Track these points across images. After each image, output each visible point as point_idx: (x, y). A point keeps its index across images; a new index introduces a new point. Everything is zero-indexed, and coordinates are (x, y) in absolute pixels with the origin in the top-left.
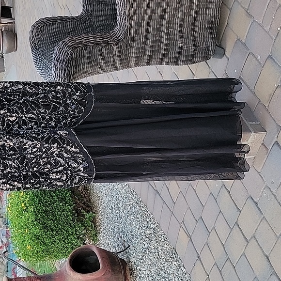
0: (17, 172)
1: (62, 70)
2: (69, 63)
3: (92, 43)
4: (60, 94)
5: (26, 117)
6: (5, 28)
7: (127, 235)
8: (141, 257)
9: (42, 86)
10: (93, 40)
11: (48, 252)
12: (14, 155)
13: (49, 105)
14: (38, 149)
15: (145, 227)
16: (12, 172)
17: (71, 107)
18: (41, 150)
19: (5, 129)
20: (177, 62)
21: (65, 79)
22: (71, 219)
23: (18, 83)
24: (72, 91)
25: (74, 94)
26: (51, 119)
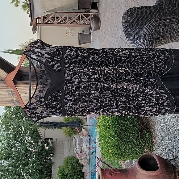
0: (124, 105)
1: (148, 40)
2: (153, 36)
3: (168, 23)
4: (152, 56)
5: (130, 70)
6: (93, 16)
7: (175, 149)
9: (141, 51)
10: (169, 21)
11: (122, 155)
12: (123, 94)
13: (144, 63)
14: (137, 90)
16: (121, 105)
17: (158, 65)
18: (139, 91)
19: (117, 78)
21: (149, 46)
22: (137, 136)
23: (126, 49)
24: (159, 54)
25: (161, 56)
26: (145, 71)
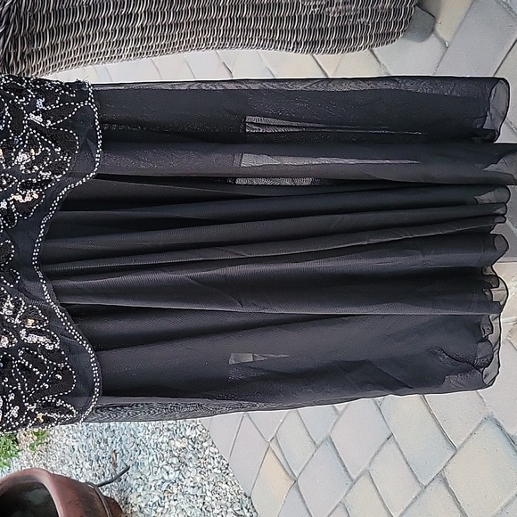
7: (121, 440)
8: (157, 498)
15: (169, 430)
20: (315, 43)
